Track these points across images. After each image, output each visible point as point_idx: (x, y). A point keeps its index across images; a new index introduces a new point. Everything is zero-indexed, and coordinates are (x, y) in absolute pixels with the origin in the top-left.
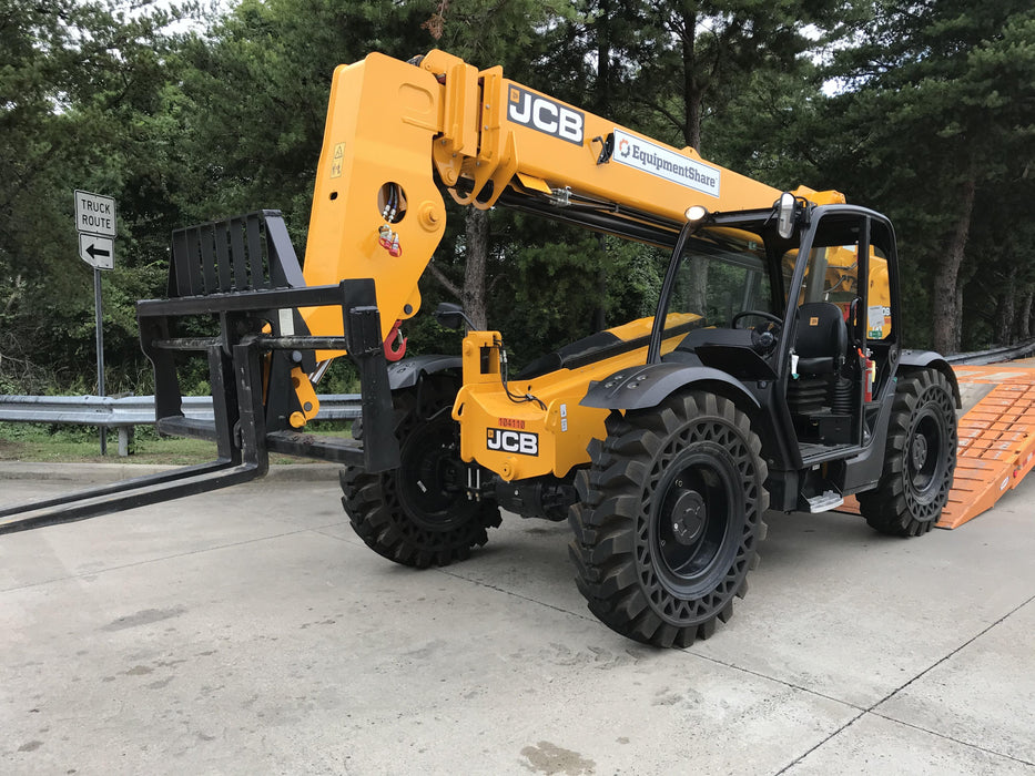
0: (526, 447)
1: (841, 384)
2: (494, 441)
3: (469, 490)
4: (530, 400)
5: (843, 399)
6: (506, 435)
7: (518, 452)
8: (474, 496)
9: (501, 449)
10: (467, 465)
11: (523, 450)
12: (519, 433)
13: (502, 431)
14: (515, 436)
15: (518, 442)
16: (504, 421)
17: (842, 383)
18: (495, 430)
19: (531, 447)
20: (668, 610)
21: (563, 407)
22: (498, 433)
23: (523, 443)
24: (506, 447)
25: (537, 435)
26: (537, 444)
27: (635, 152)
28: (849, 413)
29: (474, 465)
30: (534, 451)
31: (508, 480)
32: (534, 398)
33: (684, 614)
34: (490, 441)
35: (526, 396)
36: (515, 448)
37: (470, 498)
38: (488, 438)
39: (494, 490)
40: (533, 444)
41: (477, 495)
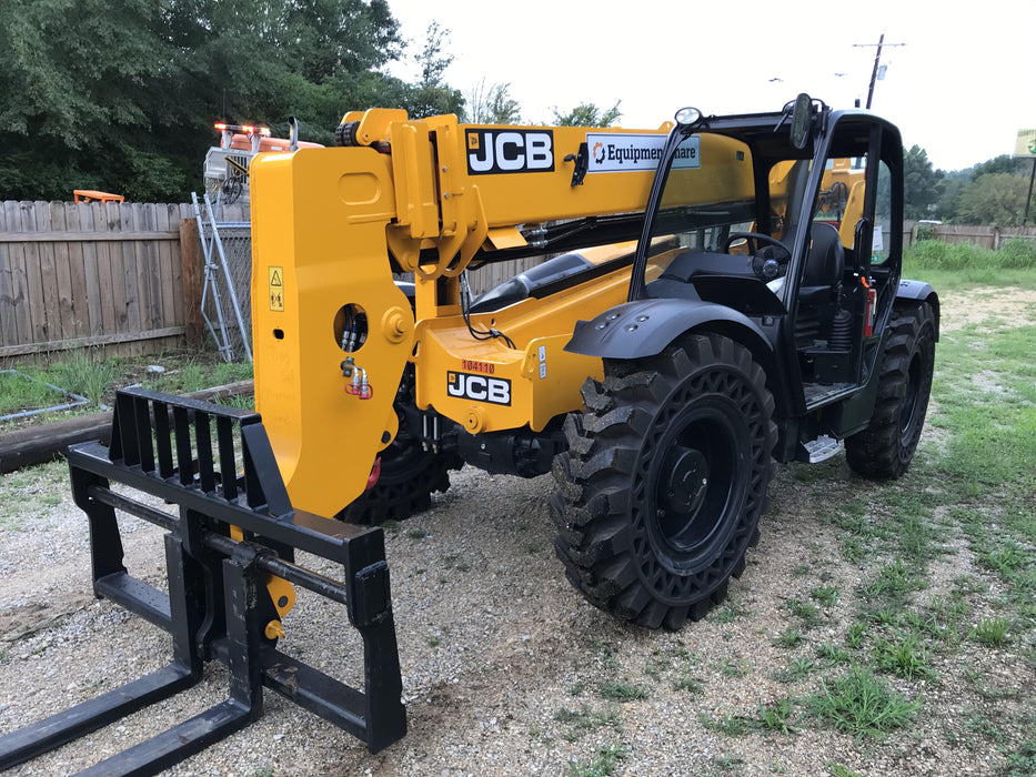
0: (495, 394)
1: (839, 317)
2: (457, 387)
3: (425, 440)
4: (495, 337)
5: (841, 334)
6: (471, 380)
7: (486, 400)
8: (430, 447)
9: (465, 396)
10: (422, 413)
11: (492, 398)
12: (487, 378)
13: (467, 376)
14: (483, 383)
15: (486, 389)
16: (469, 364)
17: (842, 316)
18: (458, 374)
19: (502, 396)
20: (658, 585)
21: (542, 350)
22: (462, 378)
23: (492, 390)
24: (471, 394)
25: (509, 382)
26: (509, 392)
27: (611, 152)
28: (848, 348)
29: (431, 413)
30: (505, 399)
31: (474, 432)
32: (501, 335)
33: (675, 591)
34: (451, 387)
35: (491, 332)
36: (482, 395)
37: (425, 449)
38: (449, 383)
39: (456, 442)
40: (505, 391)
41: (434, 447)
